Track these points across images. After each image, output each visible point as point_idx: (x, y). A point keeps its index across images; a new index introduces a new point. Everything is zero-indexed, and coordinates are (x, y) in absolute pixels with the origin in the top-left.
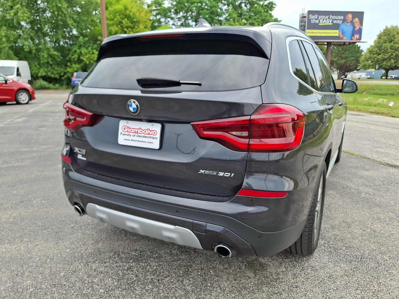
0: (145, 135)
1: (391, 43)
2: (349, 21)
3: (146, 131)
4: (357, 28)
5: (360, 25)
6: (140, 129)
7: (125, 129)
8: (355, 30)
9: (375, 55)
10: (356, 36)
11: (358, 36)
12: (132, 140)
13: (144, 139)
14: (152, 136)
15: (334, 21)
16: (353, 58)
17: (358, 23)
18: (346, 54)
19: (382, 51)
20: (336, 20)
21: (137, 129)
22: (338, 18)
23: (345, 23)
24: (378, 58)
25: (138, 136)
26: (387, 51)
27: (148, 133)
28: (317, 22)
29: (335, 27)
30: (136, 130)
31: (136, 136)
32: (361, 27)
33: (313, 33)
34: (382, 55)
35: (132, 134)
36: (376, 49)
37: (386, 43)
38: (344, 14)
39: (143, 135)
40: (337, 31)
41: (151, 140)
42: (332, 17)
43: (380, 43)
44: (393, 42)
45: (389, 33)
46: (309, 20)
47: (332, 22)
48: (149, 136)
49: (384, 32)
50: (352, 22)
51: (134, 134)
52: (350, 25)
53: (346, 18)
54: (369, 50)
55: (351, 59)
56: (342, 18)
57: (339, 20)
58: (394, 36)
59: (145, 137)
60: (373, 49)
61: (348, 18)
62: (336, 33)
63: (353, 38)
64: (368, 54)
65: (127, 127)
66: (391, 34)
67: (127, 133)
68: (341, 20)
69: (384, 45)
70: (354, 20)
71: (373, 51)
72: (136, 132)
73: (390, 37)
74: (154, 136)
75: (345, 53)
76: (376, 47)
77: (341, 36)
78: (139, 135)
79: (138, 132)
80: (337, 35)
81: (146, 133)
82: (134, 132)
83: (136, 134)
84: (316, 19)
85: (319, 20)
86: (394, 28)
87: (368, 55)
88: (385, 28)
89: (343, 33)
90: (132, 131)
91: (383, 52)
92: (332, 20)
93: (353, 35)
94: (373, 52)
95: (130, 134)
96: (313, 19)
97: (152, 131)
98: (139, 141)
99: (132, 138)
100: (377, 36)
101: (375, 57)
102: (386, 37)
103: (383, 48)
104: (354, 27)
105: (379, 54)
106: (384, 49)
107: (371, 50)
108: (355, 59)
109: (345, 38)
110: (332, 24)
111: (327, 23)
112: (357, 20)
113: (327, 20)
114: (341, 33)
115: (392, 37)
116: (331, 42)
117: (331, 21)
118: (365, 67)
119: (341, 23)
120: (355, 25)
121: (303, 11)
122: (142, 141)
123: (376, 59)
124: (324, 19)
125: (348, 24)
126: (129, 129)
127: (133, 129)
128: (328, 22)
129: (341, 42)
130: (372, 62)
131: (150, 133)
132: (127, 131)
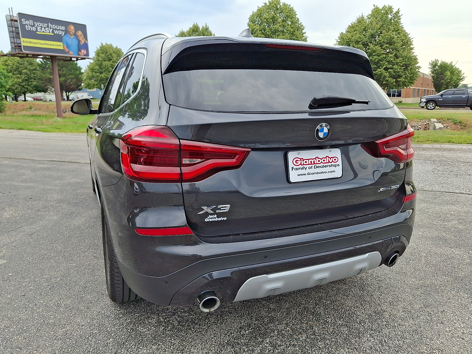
0: (325, 165)
1: (110, 62)
2: (72, 33)
3: (325, 159)
4: (83, 42)
5: (84, 39)
6: (317, 158)
7: (297, 162)
8: (80, 44)
9: (97, 74)
10: (82, 51)
11: (86, 52)
12: (309, 174)
13: (324, 170)
14: (333, 163)
15: (54, 31)
16: (73, 76)
17: (83, 36)
18: (63, 71)
19: (103, 70)
20: (57, 30)
21: (313, 159)
22: (58, 28)
23: (68, 34)
24: (101, 77)
25: (315, 167)
26: (108, 70)
27: (328, 162)
28: (34, 29)
29: (57, 38)
30: (312, 161)
31: (313, 167)
32: (86, 41)
33: (30, 42)
34: (104, 74)
35: (308, 166)
36: (97, 67)
37: (105, 61)
38: (66, 24)
39: (322, 164)
40: (61, 44)
41: (332, 169)
42: (51, 25)
43: (99, 60)
44: (112, 61)
45: (106, 51)
46: (23, 26)
47: (53, 32)
48: (330, 164)
49: (101, 50)
50: (75, 34)
51: (310, 166)
52: (73, 38)
53: (68, 29)
54: (89, 68)
55: (71, 76)
56: (63, 28)
57: (60, 30)
58: (111, 54)
59: (325, 166)
60: (94, 67)
61: (70, 30)
62: (61, 45)
63: (80, 53)
64: (90, 72)
65: (299, 160)
66: (108, 52)
67: (300, 166)
68: (62, 30)
69: (105, 63)
70: (77, 32)
71: (94, 68)
72: (313, 163)
73: (108, 55)
74: (335, 164)
75: (62, 69)
76: (97, 64)
77: (67, 50)
78: (317, 165)
79: (315, 163)
80: (62, 48)
81: (325, 162)
82: (310, 163)
83: (313, 165)
84: (32, 26)
85: (36, 28)
86: (110, 46)
87: (90, 74)
88: (101, 46)
89: (68, 46)
90: (307, 163)
91: (105, 71)
92: (52, 29)
93: (79, 50)
94: (95, 70)
95: (305, 166)
96: (28, 25)
97: (332, 158)
98: (317, 173)
99: (308, 171)
100: (95, 54)
101: (98, 76)
102: (104, 55)
103: (104, 66)
104: (79, 41)
105: (101, 73)
106: (105, 68)
107: (92, 67)
108: (75, 77)
109: (71, 52)
110: (52, 34)
111: (46, 32)
112: (80, 33)
113: (46, 29)
114: (65, 46)
115: (110, 56)
116: (56, 56)
117: (51, 31)
118: (89, 86)
119: (63, 34)
120: (79, 38)
121: (11, 12)
122: (322, 172)
123: (99, 78)
124: (41, 27)
125: (72, 37)
126: (302, 161)
127: (308, 159)
128: (48, 32)
129: (67, 57)
130: (95, 81)
131: (331, 161)
132: (301, 164)
